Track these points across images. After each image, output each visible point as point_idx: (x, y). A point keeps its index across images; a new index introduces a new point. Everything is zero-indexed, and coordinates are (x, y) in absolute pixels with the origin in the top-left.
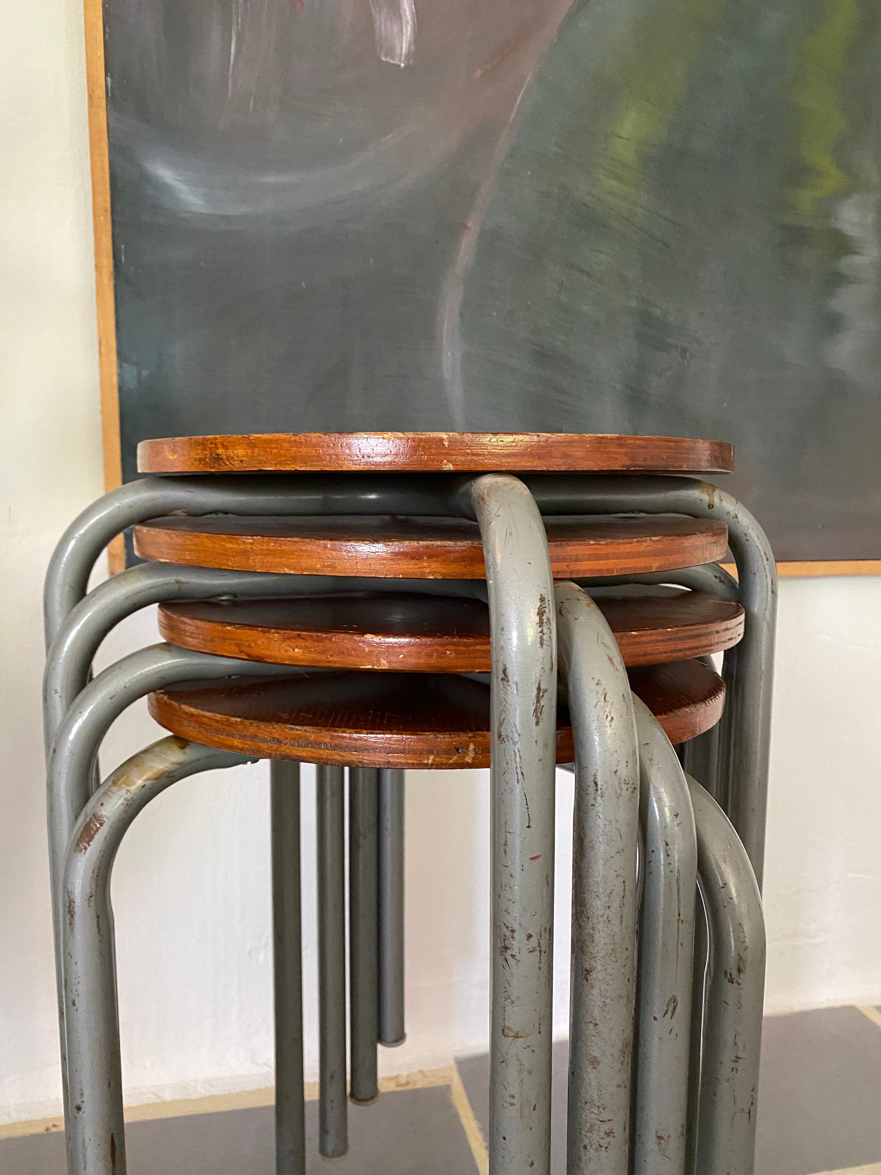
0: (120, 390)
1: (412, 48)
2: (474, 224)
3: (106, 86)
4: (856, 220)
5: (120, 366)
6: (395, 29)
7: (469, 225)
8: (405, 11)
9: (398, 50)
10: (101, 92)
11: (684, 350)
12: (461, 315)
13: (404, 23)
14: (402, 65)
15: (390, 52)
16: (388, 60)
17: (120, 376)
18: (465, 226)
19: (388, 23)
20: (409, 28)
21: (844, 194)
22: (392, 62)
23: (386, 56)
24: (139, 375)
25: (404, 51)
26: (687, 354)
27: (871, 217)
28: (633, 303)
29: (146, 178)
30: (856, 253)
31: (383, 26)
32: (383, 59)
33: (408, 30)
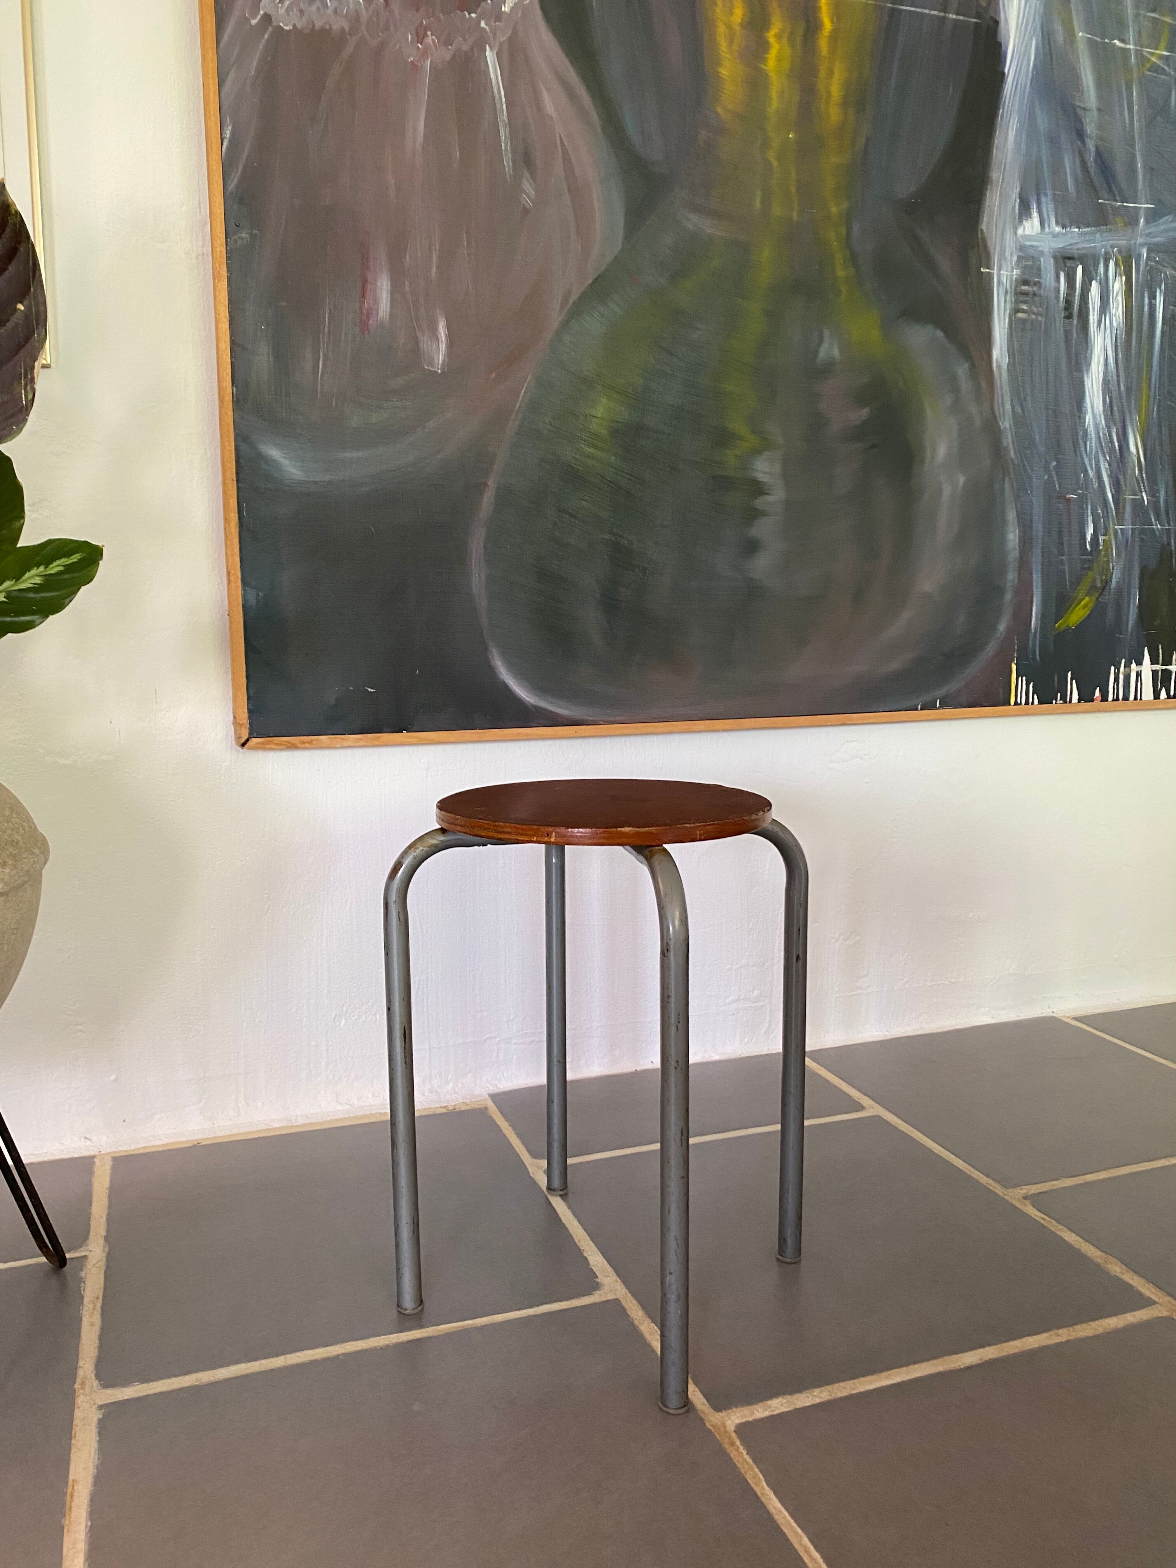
0: (243, 606)
1: (446, 360)
2: (491, 483)
3: (233, 393)
4: (767, 470)
5: (244, 590)
6: (434, 347)
7: (489, 484)
8: (441, 333)
9: (436, 361)
10: (229, 398)
11: (645, 569)
12: (485, 547)
13: (440, 342)
14: (439, 371)
15: (431, 362)
16: (430, 368)
17: (244, 596)
18: (486, 484)
19: (429, 343)
20: (444, 346)
21: (756, 452)
22: (432, 369)
23: (428, 366)
24: (258, 595)
25: (440, 362)
26: (647, 571)
27: (778, 468)
28: (607, 537)
29: (260, 456)
30: (768, 494)
31: (425, 346)
32: (426, 368)
33: (443, 347)
